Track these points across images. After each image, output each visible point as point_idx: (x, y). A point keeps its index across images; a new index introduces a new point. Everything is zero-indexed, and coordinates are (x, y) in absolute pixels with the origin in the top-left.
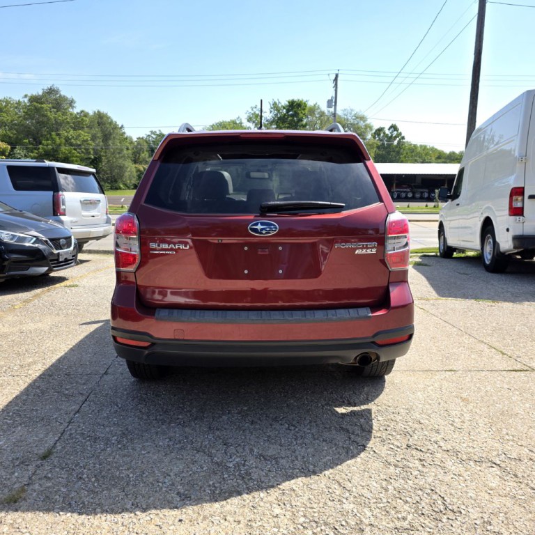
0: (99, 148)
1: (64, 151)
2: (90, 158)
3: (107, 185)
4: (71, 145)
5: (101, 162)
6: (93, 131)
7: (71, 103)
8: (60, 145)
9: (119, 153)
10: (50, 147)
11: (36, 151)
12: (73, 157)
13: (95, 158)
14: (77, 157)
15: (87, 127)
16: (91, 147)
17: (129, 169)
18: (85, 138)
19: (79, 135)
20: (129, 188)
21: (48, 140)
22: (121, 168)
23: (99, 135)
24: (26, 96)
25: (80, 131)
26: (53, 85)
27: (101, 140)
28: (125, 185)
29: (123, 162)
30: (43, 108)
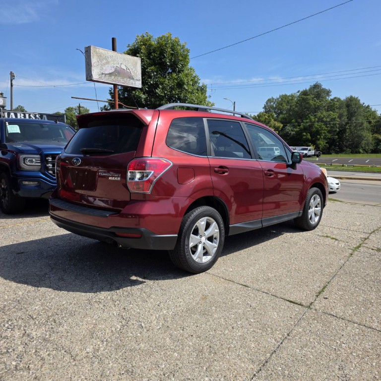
0: (344, 123)
1: (316, 126)
2: (336, 131)
3: (348, 150)
4: (322, 121)
5: (345, 133)
6: (341, 111)
7: (328, 93)
8: (314, 122)
9: (360, 126)
10: (308, 124)
11: (298, 127)
12: (322, 130)
13: (340, 131)
14: (325, 130)
15: (337, 109)
16: (338, 123)
17: (366, 138)
18: (334, 117)
19: (329, 115)
20: (367, 152)
21: (307, 119)
22: (360, 137)
23: (346, 113)
24: (298, 92)
25: (331, 112)
26: (317, 82)
27: (346, 117)
28: (364, 150)
29: (362, 133)
30: (308, 98)
